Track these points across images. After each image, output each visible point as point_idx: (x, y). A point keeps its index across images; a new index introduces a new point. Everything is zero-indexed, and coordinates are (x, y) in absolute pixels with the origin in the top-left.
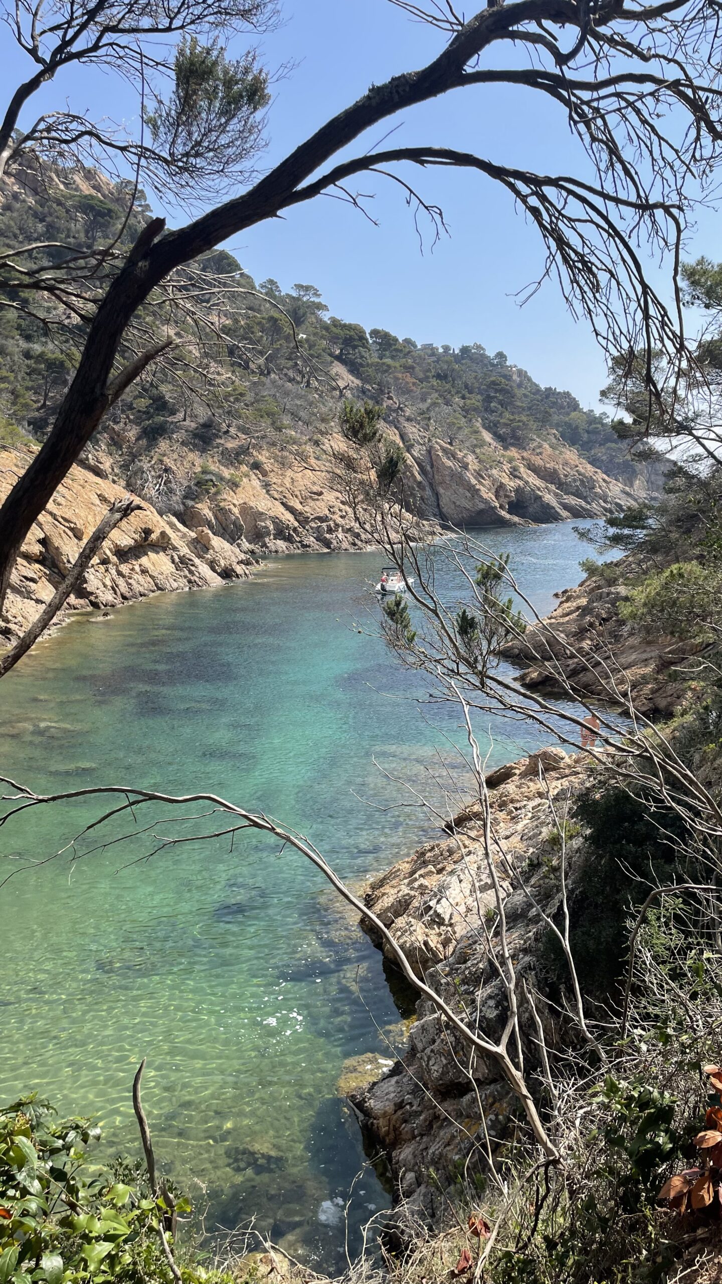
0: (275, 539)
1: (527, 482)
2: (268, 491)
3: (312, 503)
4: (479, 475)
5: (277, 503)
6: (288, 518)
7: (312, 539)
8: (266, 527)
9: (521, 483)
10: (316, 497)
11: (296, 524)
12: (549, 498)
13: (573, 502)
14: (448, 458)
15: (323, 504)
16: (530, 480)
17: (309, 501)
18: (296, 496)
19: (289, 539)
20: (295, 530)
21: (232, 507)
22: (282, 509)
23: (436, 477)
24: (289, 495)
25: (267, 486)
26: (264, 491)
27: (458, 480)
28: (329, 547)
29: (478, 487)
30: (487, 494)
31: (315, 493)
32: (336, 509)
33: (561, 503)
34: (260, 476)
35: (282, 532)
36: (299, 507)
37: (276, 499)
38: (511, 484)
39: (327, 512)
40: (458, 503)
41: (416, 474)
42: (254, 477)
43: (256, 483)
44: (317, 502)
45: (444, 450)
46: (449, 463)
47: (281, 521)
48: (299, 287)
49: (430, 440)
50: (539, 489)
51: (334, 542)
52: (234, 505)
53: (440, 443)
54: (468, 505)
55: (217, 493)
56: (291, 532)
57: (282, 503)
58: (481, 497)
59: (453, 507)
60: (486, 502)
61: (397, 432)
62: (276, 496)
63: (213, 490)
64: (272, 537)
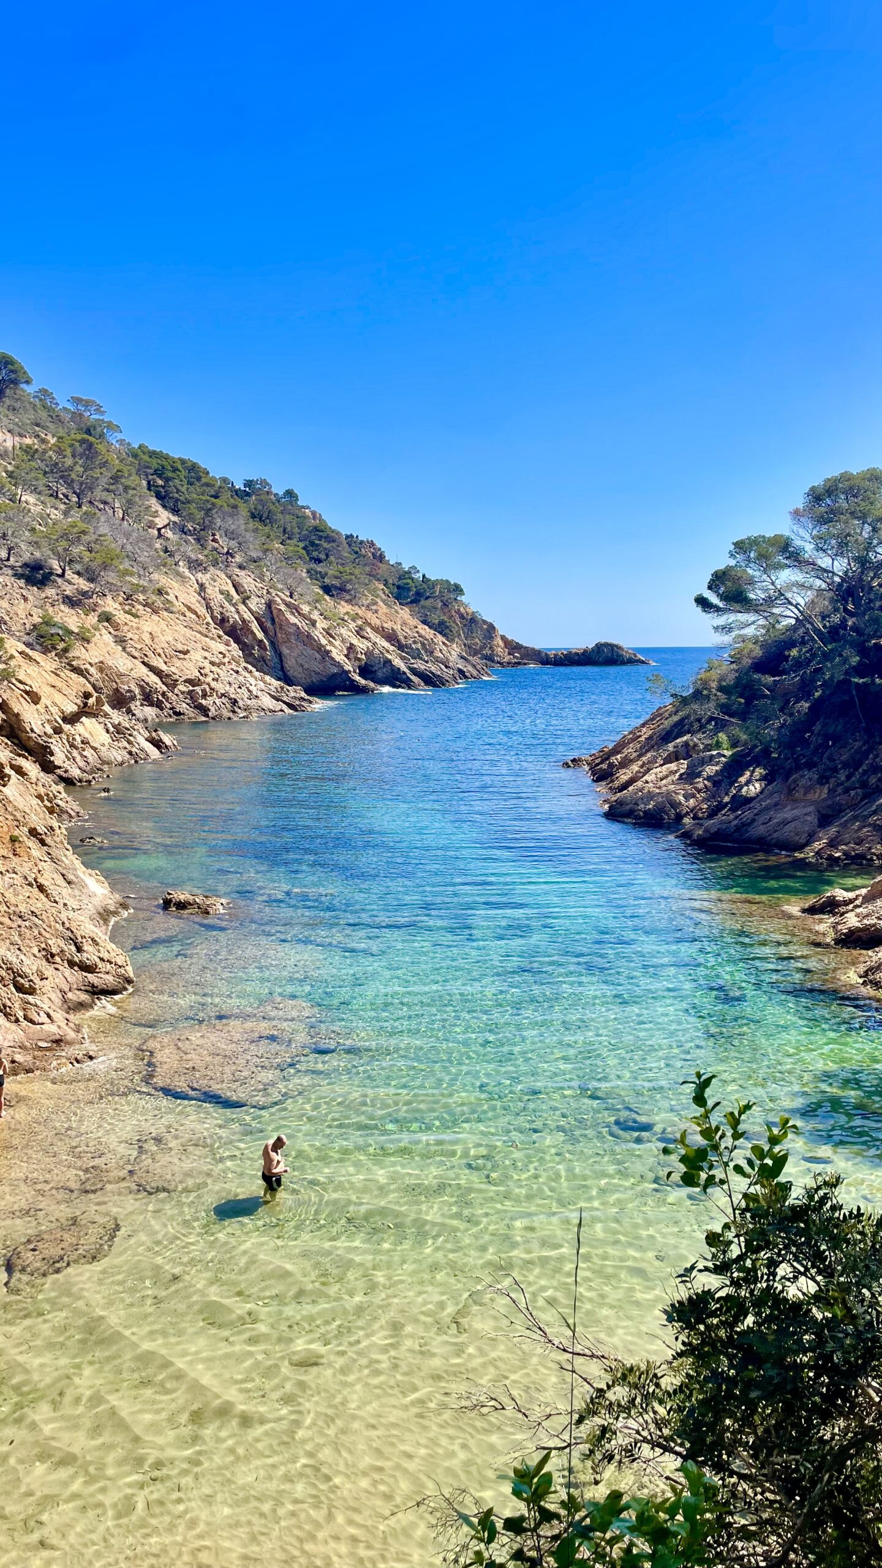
0: (142, 705)
1: (375, 644)
2: (124, 649)
3: (178, 663)
4: (328, 632)
5: (137, 662)
6: (153, 679)
7: (184, 705)
8: (130, 691)
9: (370, 644)
10: (182, 656)
11: (165, 688)
12: (398, 663)
13: (423, 667)
14: (293, 614)
15: (191, 664)
16: (377, 641)
17: (175, 660)
18: (159, 655)
19: (159, 705)
20: (164, 694)
21: (88, 666)
22: (144, 670)
23: (279, 635)
24: (150, 654)
25: (121, 641)
26: (120, 648)
27: (305, 639)
28: (207, 716)
29: (328, 648)
30: (338, 654)
31: (180, 652)
32: (207, 671)
33: (410, 669)
34: (111, 630)
35: (148, 698)
36: (164, 667)
37: (135, 658)
38: (361, 645)
39: (198, 674)
40: (306, 666)
41: (256, 631)
42: (104, 631)
43: (108, 639)
44: (185, 663)
45: (287, 605)
46: (293, 620)
47: (147, 684)
48: (77, 401)
49: (268, 593)
50: (388, 651)
51: (212, 709)
52: (90, 664)
53: (280, 599)
54: (317, 667)
55: (66, 650)
56: (160, 697)
57: (143, 663)
58: (333, 659)
59: (300, 669)
60: (338, 665)
61: (229, 581)
62: (136, 654)
63: (62, 645)
64: (138, 703)
